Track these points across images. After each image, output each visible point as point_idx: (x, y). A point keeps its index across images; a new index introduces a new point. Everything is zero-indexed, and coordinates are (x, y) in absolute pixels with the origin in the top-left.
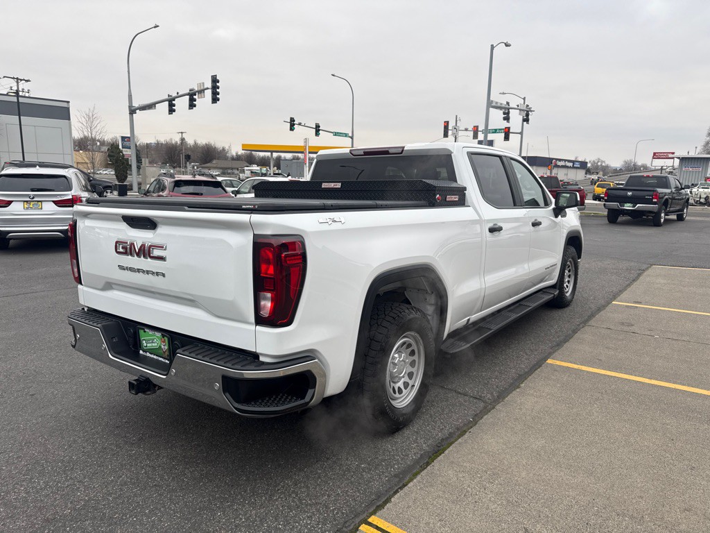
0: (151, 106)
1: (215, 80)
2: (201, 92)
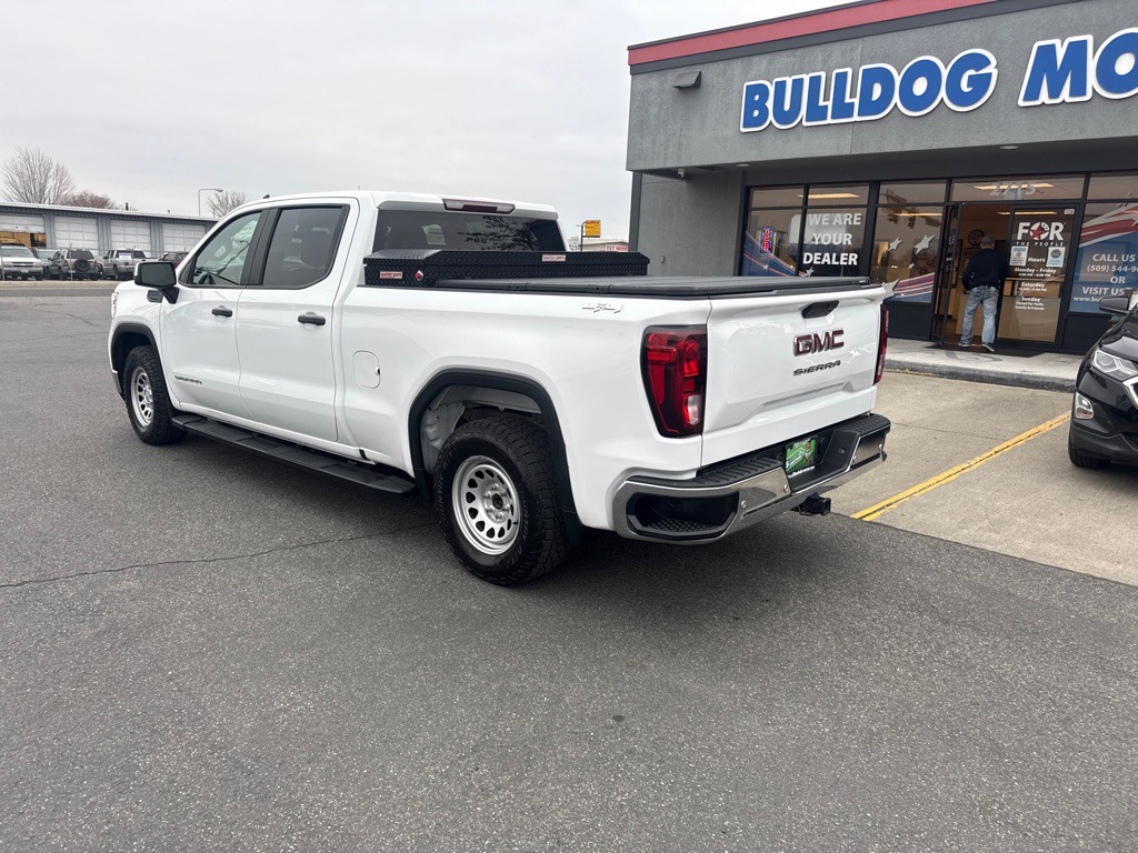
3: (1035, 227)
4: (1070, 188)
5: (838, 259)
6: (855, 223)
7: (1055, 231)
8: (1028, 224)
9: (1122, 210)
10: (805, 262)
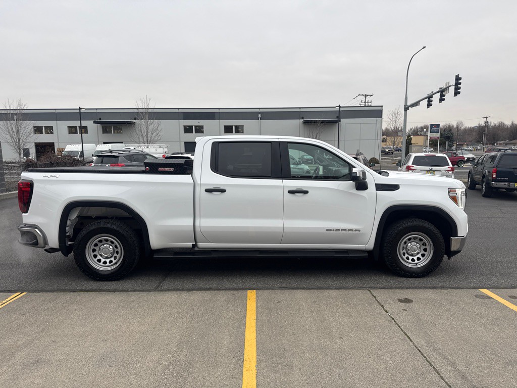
0: (416, 104)
1: (458, 79)
2: (447, 88)
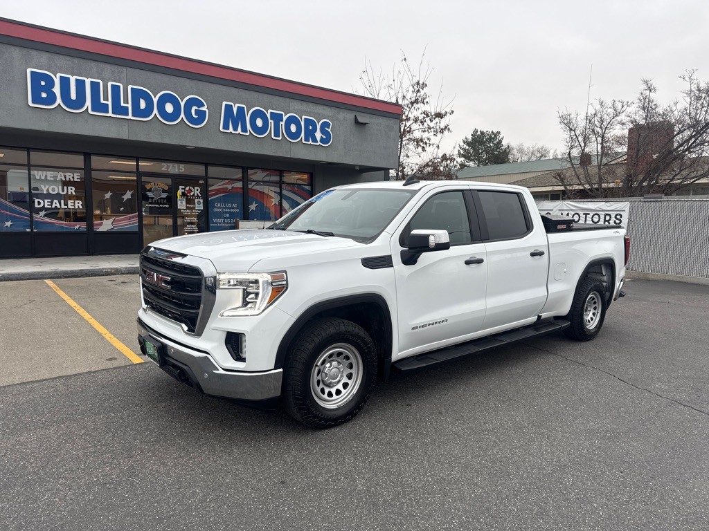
3: (187, 189)
4: (198, 170)
5: (66, 204)
6: (76, 180)
7: (197, 191)
8: (183, 187)
9: (223, 183)
10: (37, 206)
